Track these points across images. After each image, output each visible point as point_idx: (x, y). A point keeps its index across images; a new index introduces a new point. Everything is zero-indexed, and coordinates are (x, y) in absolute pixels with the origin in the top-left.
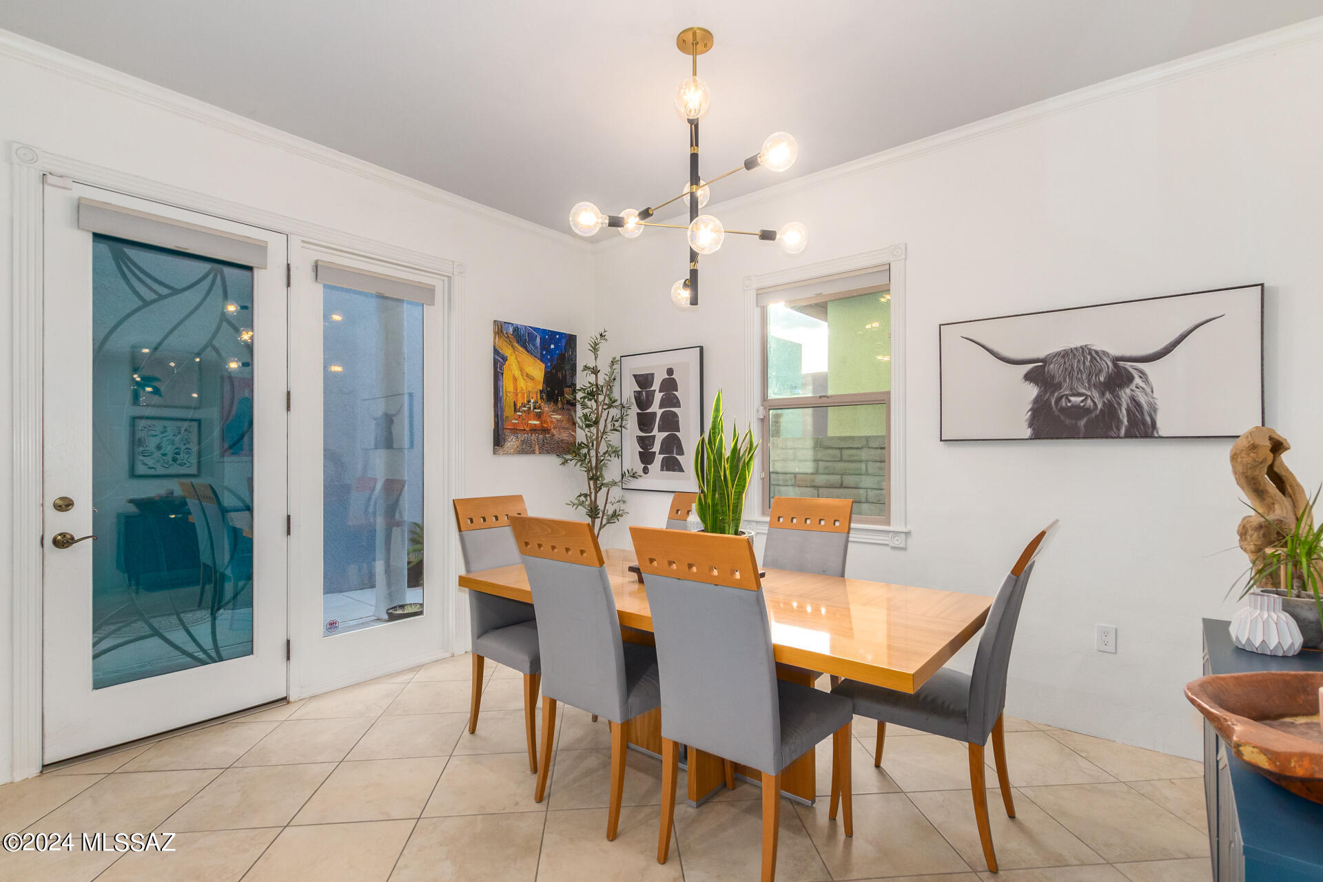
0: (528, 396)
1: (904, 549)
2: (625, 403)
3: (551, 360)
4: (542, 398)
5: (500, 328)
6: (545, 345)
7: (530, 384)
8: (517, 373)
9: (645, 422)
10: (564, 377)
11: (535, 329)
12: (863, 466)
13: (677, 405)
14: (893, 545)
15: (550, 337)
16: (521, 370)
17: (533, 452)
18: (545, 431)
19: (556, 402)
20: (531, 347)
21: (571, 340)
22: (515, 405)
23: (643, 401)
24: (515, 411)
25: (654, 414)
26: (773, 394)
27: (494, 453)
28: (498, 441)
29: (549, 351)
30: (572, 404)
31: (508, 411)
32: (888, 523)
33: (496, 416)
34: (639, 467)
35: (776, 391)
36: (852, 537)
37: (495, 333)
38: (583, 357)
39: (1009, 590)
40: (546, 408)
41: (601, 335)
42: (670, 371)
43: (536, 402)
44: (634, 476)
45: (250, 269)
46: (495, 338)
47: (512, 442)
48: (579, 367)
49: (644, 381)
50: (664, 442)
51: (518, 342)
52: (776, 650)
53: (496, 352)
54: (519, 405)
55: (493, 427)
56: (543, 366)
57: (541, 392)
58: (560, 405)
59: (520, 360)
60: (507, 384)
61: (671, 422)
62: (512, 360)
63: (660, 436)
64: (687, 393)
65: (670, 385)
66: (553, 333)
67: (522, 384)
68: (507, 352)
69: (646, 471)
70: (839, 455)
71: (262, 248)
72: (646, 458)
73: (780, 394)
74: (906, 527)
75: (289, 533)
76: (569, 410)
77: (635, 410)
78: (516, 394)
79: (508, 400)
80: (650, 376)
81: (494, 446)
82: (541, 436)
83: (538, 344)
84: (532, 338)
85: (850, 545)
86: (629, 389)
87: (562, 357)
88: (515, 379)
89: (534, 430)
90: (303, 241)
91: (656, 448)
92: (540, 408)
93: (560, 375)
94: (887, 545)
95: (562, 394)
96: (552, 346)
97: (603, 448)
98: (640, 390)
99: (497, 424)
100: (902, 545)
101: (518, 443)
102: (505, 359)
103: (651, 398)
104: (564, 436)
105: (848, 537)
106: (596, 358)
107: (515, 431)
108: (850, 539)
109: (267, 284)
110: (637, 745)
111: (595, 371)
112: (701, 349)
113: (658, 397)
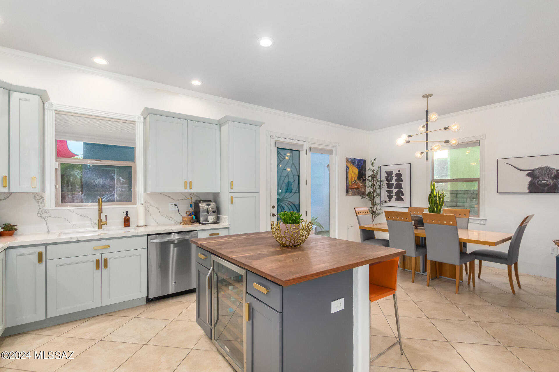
0: (354, 179)
1: (484, 224)
2: (382, 180)
3: (359, 168)
4: (357, 179)
5: (347, 160)
6: (358, 164)
7: (355, 175)
8: (352, 172)
9: (389, 186)
10: (363, 172)
11: (356, 159)
12: (465, 200)
13: (402, 181)
14: (480, 223)
15: (360, 161)
16: (353, 171)
17: (355, 195)
18: (358, 188)
19: (361, 180)
20: (355, 164)
21: (365, 161)
22: (351, 181)
23: (389, 179)
24: (351, 183)
25: (393, 184)
26: (435, 178)
27: (346, 195)
28: (347, 192)
29: (359, 165)
30: (365, 180)
31: (350, 183)
32: (479, 217)
33: (347, 185)
34: (387, 199)
35: (437, 177)
36: (470, 221)
37: (346, 161)
38: (368, 166)
39: (519, 229)
40: (358, 182)
41: (374, 160)
42: (399, 171)
43: (356, 180)
44: (386, 202)
45: (299, 151)
46: (346, 163)
47: (350, 192)
48: (367, 169)
49: (389, 174)
50: (397, 192)
51: (352, 163)
52: (460, 239)
53: (346, 166)
54: (352, 181)
55: (346, 188)
56: (357, 170)
57: (357, 177)
58: (362, 181)
59: (352, 168)
60: (349, 175)
61: (399, 186)
62: (350, 169)
63: (395, 190)
64: (405, 177)
65: (399, 175)
66: (360, 160)
67: (353, 175)
68: (349, 166)
69: (390, 200)
70: (456, 196)
71: (302, 146)
72: (390, 197)
73: (439, 178)
74: (485, 218)
75: (306, 215)
76: (364, 182)
77: (386, 182)
78: (351, 178)
79: (349, 180)
80: (391, 172)
81: (346, 193)
82: (357, 190)
83: (357, 163)
84: (355, 162)
85: (469, 224)
86: (384, 176)
87: (362, 166)
88: (351, 174)
89: (355, 188)
90: (309, 143)
91: (394, 193)
92: (357, 182)
93: (362, 172)
94: (478, 223)
95: (362, 177)
96: (360, 164)
97: (375, 194)
98: (387, 176)
99: (347, 187)
100: (484, 223)
101: (352, 192)
102: (349, 168)
103: (392, 179)
104: (363, 190)
105: (468, 221)
106: (373, 167)
107: (351, 189)
108: (469, 222)
109: (302, 154)
110: (408, 269)
111: (373, 171)
112: (411, 164)
113: (394, 178)
